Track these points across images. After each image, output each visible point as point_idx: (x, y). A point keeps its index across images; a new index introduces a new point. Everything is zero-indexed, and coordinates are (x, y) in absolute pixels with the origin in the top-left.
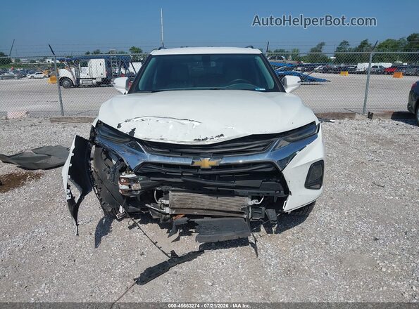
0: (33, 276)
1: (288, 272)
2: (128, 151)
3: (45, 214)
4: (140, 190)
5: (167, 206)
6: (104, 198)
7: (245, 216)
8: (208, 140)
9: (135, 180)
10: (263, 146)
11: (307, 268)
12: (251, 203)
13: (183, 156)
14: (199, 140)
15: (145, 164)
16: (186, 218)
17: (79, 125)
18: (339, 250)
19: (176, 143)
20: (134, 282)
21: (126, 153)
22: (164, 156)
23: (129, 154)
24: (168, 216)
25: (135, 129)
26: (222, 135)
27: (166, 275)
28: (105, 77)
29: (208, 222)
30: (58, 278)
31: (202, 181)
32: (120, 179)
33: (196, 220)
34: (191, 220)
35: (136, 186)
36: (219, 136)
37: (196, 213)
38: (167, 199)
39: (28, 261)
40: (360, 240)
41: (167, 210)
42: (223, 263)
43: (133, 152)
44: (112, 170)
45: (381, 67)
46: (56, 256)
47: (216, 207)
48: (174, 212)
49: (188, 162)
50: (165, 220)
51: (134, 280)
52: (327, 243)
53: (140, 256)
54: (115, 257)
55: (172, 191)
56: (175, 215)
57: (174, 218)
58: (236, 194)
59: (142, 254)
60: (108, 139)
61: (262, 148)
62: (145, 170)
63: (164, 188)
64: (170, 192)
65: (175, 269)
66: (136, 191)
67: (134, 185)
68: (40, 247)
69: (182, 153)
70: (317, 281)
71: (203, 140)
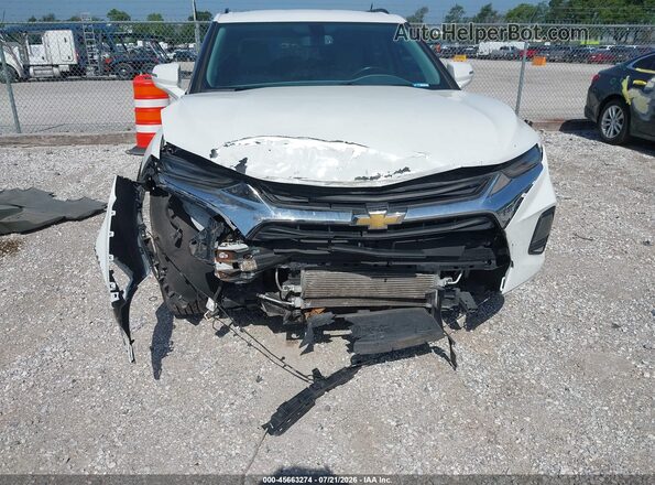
0: (75, 437)
1: (507, 391)
2: (233, 202)
3: (54, 318)
4: (254, 271)
5: (298, 295)
6: (171, 286)
7: (429, 305)
8: (382, 178)
9: (246, 255)
10: (475, 186)
11: (533, 382)
12: (442, 283)
13: (334, 208)
14: (365, 178)
15: (266, 225)
16: (330, 314)
17: (55, 149)
18: (569, 348)
19: (323, 185)
20: (263, 432)
21: (230, 207)
22: (301, 210)
23: (235, 208)
24: (297, 312)
25: (245, 160)
26: (407, 169)
27: (313, 413)
28: (75, 62)
29: (368, 318)
30: (122, 437)
31: (369, 252)
32: (217, 252)
33: (347, 316)
34: (338, 316)
35: (248, 265)
36: (400, 172)
37: (346, 304)
38: (297, 283)
39: (52, 409)
40: (593, 329)
41: (297, 302)
42: (400, 385)
43: (241, 205)
44: (201, 238)
45: (513, 48)
46: (104, 396)
47: (383, 293)
48: (309, 305)
49: (344, 218)
50: (291, 318)
51: (264, 427)
52: (547, 338)
53: (256, 384)
54: (213, 389)
55: (306, 269)
56: (310, 310)
57: (307, 314)
58: (418, 269)
59: (259, 380)
60: (184, 181)
61: (471, 191)
62: (266, 236)
63: (293, 266)
64: (303, 272)
65: (324, 400)
66: (248, 273)
67: (245, 262)
68: (66, 380)
69: (331, 204)
70: (557, 403)
71: (372, 178)
